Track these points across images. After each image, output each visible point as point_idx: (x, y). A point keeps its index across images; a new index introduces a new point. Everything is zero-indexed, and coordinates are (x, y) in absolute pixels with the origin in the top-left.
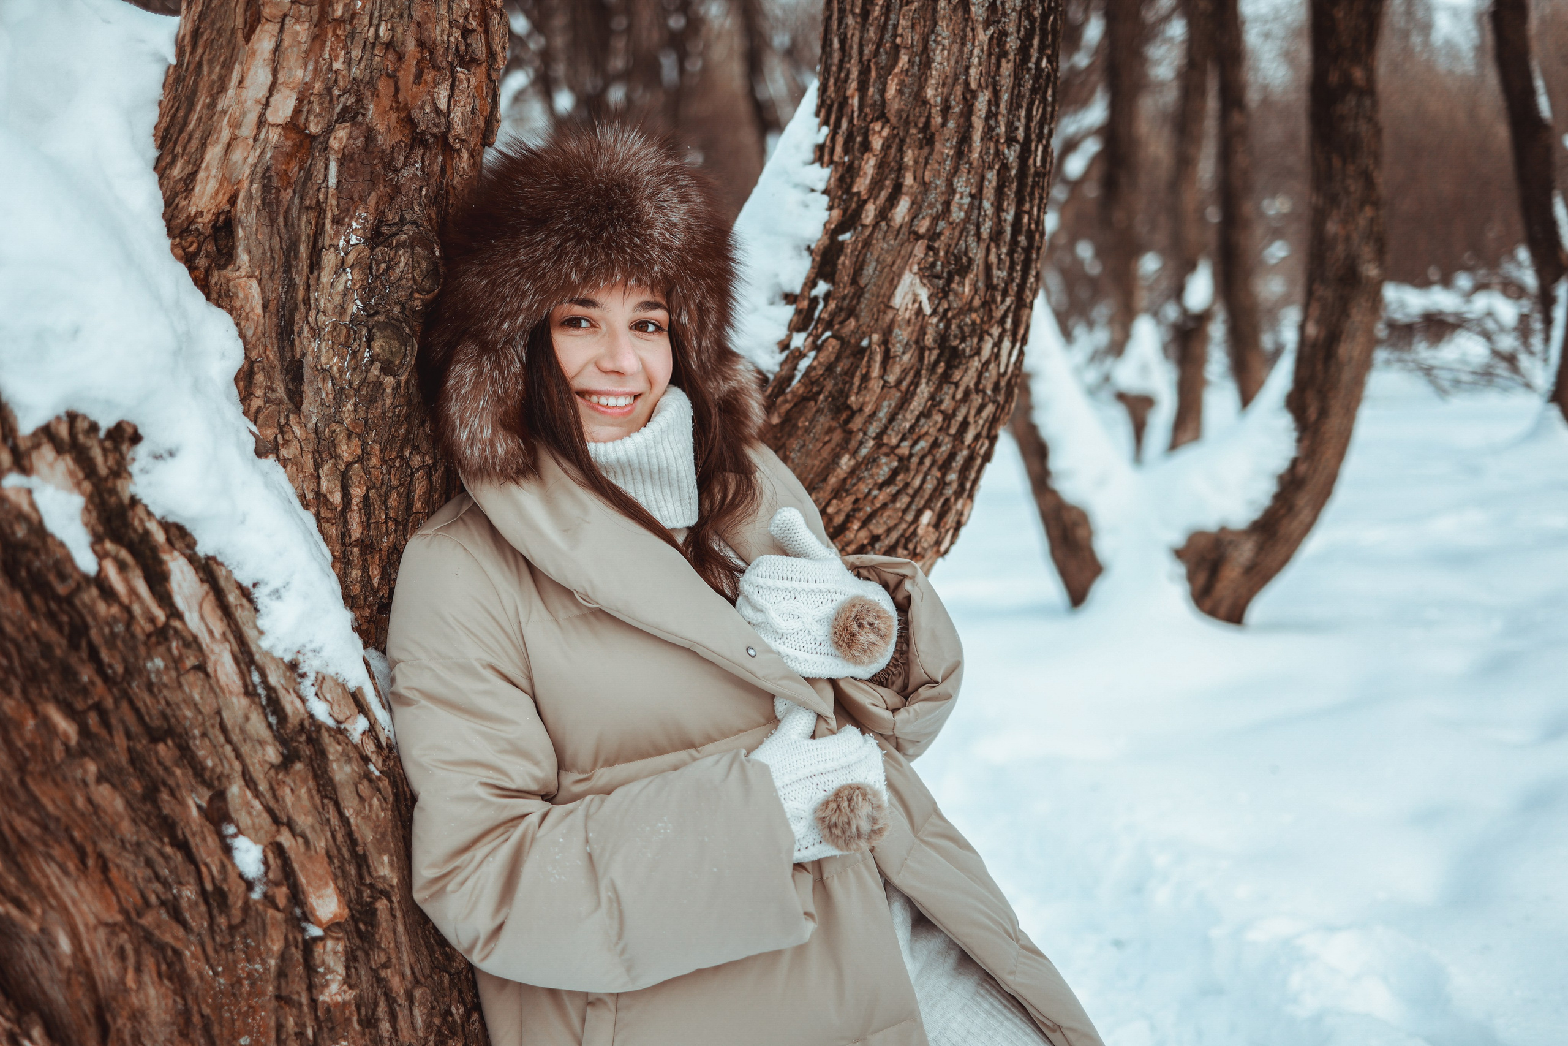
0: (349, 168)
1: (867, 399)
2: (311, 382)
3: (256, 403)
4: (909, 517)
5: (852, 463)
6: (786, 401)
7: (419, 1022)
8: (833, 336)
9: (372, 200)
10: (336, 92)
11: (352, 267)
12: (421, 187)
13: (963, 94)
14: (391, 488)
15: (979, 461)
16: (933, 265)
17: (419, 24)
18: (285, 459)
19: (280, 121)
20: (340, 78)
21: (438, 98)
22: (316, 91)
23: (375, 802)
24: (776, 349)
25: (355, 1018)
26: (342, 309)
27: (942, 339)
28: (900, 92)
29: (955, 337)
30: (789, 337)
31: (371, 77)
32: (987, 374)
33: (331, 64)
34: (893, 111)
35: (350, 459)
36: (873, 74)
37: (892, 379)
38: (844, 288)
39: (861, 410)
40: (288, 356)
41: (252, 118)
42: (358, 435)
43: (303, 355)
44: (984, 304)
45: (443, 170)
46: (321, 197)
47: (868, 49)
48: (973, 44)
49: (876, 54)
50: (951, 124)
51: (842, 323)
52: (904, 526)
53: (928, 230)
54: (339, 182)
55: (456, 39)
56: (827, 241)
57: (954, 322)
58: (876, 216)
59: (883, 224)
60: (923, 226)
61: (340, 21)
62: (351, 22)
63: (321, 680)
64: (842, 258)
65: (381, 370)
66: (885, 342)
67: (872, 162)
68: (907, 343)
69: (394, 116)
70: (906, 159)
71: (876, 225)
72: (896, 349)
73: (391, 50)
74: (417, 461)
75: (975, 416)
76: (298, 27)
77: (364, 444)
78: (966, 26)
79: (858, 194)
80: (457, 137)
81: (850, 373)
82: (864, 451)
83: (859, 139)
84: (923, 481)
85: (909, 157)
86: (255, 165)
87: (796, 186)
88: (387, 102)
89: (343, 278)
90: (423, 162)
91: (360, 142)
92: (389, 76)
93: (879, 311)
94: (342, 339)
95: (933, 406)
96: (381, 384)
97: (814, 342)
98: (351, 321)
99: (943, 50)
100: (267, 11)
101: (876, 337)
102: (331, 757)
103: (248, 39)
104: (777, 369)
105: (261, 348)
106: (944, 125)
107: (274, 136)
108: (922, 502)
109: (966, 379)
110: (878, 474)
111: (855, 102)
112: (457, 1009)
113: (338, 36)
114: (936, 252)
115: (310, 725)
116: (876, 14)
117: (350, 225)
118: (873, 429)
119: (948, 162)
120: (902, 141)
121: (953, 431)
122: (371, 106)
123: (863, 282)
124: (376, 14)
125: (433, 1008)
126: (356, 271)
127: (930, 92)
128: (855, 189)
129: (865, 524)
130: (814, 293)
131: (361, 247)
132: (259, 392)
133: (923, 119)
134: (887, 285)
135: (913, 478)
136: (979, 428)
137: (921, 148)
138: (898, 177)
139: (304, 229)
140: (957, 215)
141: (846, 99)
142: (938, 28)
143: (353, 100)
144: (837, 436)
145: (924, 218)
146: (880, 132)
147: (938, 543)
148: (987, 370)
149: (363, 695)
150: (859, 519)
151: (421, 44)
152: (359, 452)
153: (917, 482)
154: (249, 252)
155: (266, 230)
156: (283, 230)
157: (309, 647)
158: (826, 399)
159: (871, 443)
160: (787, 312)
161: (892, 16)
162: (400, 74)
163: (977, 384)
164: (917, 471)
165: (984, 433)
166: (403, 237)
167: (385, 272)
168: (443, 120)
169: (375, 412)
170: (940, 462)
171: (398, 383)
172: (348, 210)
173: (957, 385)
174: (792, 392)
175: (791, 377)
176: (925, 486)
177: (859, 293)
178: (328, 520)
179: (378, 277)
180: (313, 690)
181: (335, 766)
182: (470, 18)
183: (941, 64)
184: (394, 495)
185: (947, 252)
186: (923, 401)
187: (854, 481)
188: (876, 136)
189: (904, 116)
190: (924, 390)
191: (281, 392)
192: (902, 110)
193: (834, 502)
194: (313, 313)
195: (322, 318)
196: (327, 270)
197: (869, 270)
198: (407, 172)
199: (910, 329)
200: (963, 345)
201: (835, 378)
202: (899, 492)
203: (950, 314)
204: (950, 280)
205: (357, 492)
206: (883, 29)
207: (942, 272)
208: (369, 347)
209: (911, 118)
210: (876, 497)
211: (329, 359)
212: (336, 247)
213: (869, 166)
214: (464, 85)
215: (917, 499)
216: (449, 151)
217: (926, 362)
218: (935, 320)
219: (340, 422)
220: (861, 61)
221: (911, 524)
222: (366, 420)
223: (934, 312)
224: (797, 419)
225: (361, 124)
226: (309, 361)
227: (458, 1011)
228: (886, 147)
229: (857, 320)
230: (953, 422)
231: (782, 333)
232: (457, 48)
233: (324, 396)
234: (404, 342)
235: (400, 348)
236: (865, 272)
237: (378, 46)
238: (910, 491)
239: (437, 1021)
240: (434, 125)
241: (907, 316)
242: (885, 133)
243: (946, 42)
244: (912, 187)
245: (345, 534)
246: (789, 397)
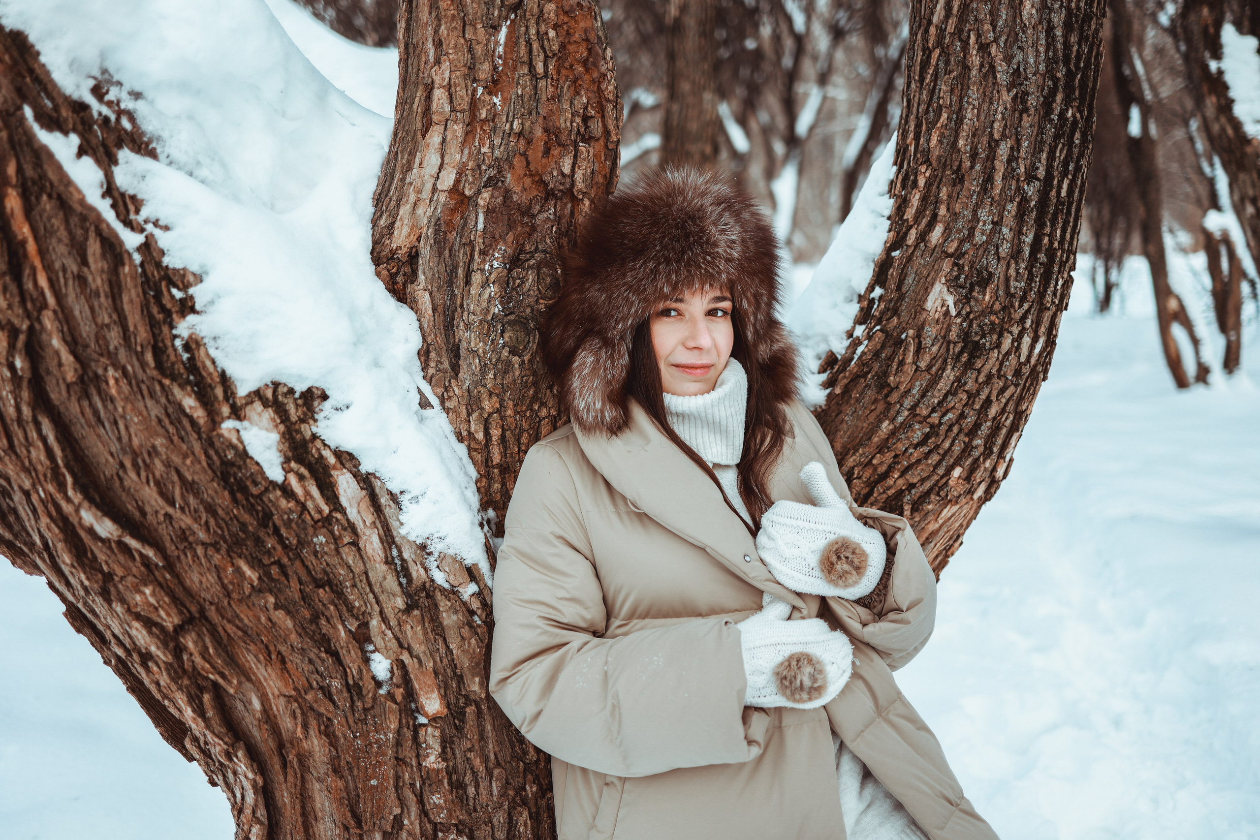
0: (492, 217)
1: (902, 379)
2: (465, 358)
3: (431, 371)
4: (941, 471)
5: (891, 427)
6: (845, 377)
7: (495, 791)
8: (881, 330)
9: (510, 237)
10: (484, 167)
11: (494, 283)
12: (552, 226)
13: (989, 143)
14: (522, 431)
15: (1004, 431)
16: (957, 278)
17: (545, 118)
18: (448, 409)
19: (445, 188)
20: (486, 158)
21: (563, 166)
22: (469, 168)
23: (473, 641)
24: (844, 336)
25: (446, 781)
26: (487, 310)
27: (965, 335)
28: (940, 142)
29: (976, 333)
30: (853, 328)
31: (508, 156)
32: (1007, 363)
33: (480, 149)
34: (934, 157)
35: (491, 410)
36: (924, 127)
37: (923, 364)
38: (891, 293)
39: (897, 387)
40: (452, 341)
41: (429, 186)
42: (498, 395)
43: (460, 341)
44: (1004, 308)
45: (572, 213)
46: (472, 237)
47: (923, 107)
48: (998, 103)
49: (927, 112)
50: (978, 167)
51: (888, 320)
52: (936, 478)
53: (956, 250)
54: (485, 227)
55: (578, 124)
56: (884, 257)
57: (975, 322)
58: (917, 239)
59: (922, 245)
60: (952, 248)
61: (485, 121)
62: (493, 121)
63: (442, 557)
64: (891, 270)
65: (510, 352)
66: (918, 336)
67: (917, 197)
68: (936, 338)
69: (528, 181)
70: (941, 195)
71: (916, 246)
72: (928, 342)
73: (521, 138)
74: (544, 412)
75: (998, 396)
76: (456, 127)
77: (502, 401)
78: (994, 89)
79: (907, 220)
80: (579, 191)
81: (890, 358)
82: (900, 419)
83: (912, 178)
84: (952, 444)
85: (944, 194)
86: (430, 217)
87: (873, 211)
88: (520, 171)
89: (488, 291)
90: (555, 208)
91: (500, 200)
92: (521, 154)
93: (916, 312)
94: (485, 331)
95: (959, 386)
96: (510, 361)
97: (868, 333)
98: (492, 319)
99: (973, 109)
100: (435, 118)
101: (911, 332)
102: (441, 609)
103: (424, 136)
104: (843, 352)
105: (433, 336)
106: (972, 167)
107: (443, 197)
108: (952, 460)
109: (987, 367)
110: (913, 437)
111: (912, 148)
112: (531, 787)
113: (484, 131)
114: (961, 268)
115: (430, 586)
116: (928, 80)
117: (493, 255)
118: (908, 403)
119: (975, 197)
120: (941, 180)
121: (977, 407)
122: (509, 175)
123: (904, 289)
124: (511, 114)
125: (507, 783)
126: (496, 285)
127: (961, 142)
128: (905, 217)
129: (903, 474)
130: (872, 295)
131: (500, 269)
132: (433, 364)
133: (957, 163)
134: (922, 292)
135: (943, 441)
136: (1002, 405)
137: (954, 185)
138: (935, 208)
139: (461, 257)
140: (979, 238)
141: (907, 146)
142: (970, 92)
143: (495, 172)
144: (881, 406)
145: (952, 241)
146: (924, 173)
147: (971, 492)
148: (1008, 359)
149: (478, 570)
150: (898, 470)
151: (546, 130)
152: (498, 406)
153: (947, 445)
154: (424, 274)
155: (436, 259)
156: (447, 259)
157: (436, 535)
158: (873, 377)
159: (906, 413)
160: (854, 309)
161: (939, 82)
162: (530, 153)
163: (999, 370)
164: (946, 436)
165: (1011, 407)
166: (532, 262)
167: (520, 285)
168: (568, 180)
169: (508, 380)
170: (966, 431)
171: (523, 361)
172: (491, 245)
173: (979, 371)
174: (850, 371)
175: (852, 359)
176: (953, 448)
177: (901, 297)
178: (476, 450)
179: (513, 289)
180: (435, 564)
181: (444, 614)
182: (589, 109)
183: (970, 120)
184: (526, 435)
185: (971, 267)
186: (949, 383)
187: (894, 441)
188: (922, 176)
189: (943, 161)
190: (950, 375)
191: (446, 365)
192: (942, 156)
193: (878, 455)
194: (465, 314)
195: (472, 317)
196: (475, 286)
197: (909, 280)
198: (541, 217)
199: (938, 327)
200: (984, 340)
201: (881, 362)
202: (930, 452)
203: (971, 316)
204: (971, 290)
205: (495, 433)
206: (932, 92)
207: (965, 283)
208: (502, 336)
209: (948, 162)
210: (911, 454)
211: (476, 344)
212: (483, 270)
213: (915, 199)
214: (585, 154)
215: (947, 458)
216: (575, 201)
217: (951, 353)
218: (959, 320)
219: (484, 386)
220: (917, 117)
221: (942, 477)
222: (502, 385)
223: (959, 314)
224: (852, 391)
225: (500, 188)
226: (464, 345)
227: (531, 790)
228: (929, 184)
229: (899, 319)
230: (977, 399)
231: (849, 325)
232: (578, 130)
233: (474, 368)
234: (528, 334)
235: (525, 338)
236: (906, 281)
237: (512, 135)
238: (941, 451)
239: (511, 793)
240: (561, 184)
241: (937, 316)
242: (927, 175)
243: (976, 103)
244: (945, 216)
245: (487, 460)
246: (847, 374)
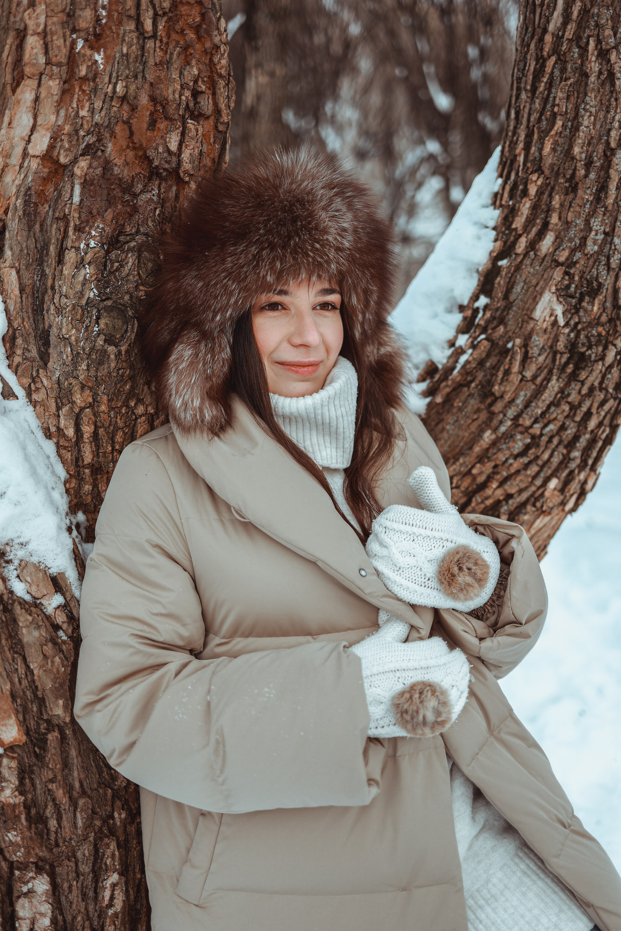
0: (90, 190)
1: (507, 389)
2: (56, 346)
3: (17, 359)
4: (538, 482)
5: (493, 437)
6: (447, 386)
7: (80, 823)
8: (486, 339)
9: (109, 215)
10: (82, 133)
11: (89, 264)
12: (156, 209)
13: (604, 151)
14: (117, 429)
15: (600, 444)
16: (568, 287)
17: (151, 84)
18: (36, 401)
19: (37, 153)
20: (85, 122)
21: (170, 142)
22: (65, 132)
23: (57, 659)
24: (446, 346)
25: (23, 817)
26: (82, 294)
27: (572, 346)
28: (554, 150)
29: (583, 344)
30: (456, 338)
31: (110, 123)
32: (609, 376)
33: (78, 112)
34: (547, 165)
35: (83, 405)
36: (536, 136)
37: (528, 374)
38: (498, 302)
39: (502, 397)
40: (41, 326)
41: (18, 151)
42: (91, 389)
43: (50, 326)
44: (610, 320)
45: (177, 197)
46: (67, 210)
47: (535, 116)
48: (616, 111)
49: (539, 120)
50: (592, 176)
51: (494, 329)
52: (533, 488)
53: (567, 259)
54: (81, 201)
55: (187, 98)
56: (490, 266)
57: (583, 332)
58: (526, 247)
59: (532, 253)
60: (562, 257)
61: (84, 79)
62: (94, 80)
63: (23, 565)
64: (498, 279)
65: (105, 341)
66: (525, 345)
67: (528, 205)
68: (543, 347)
69: (131, 154)
70: (553, 203)
71: (526, 255)
72: (534, 351)
73: (125, 103)
74: (140, 410)
75: (598, 409)
76: (51, 83)
77: (95, 396)
78: (611, 97)
79: (516, 229)
80: (186, 172)
81: (495, 368)
82: (503, 429)
83: (521, 187)
84: (551, 456)
85: (556, 201)
86: (20, 186)
87: (476, 223)
88: (124, 143)
89: (83, 272)
90: (159, 190)
91: (99, 171)
92: (124, 122)
93: (523, 321)
94: (79, 317)
95: (562, 398)
96: (106, 351)
97: (472, 342)
98: (87, 304)
99: (590, 116)
100: (27, 70)
101: (518, 341)
102: (21, 624)
103: (14, 91)
104: (445, 361)
105: (19, 320)
106: (586, 176)
107: (34, 164)
108: (550, 472)
109: (591, 379)
110: (514, 447)
111: (521, 159)
112: (120, 814)
113: (84, 91)
114: (571, 277)
115: (9, 598)
116: (541, 89)
117: (90, 233)
118: (511, 413)
119: (588, 206)
120: (553, 188)
121: (578, 418)
122: (110, 145)
123: (512, 297)
124: (114, 75)
125: (94, 812)
126: (92, 267)
127: (576, 150)
128: (514, 226)
129: (501, 484)
130: (477, 305)
131: (97, 249)
132: (19, 352)
133: (570, 172)
134: (530, 301)
135: (543, 452)
136: (601, 418)
137: (567, 194)
138: (547, 217)
139: (54, 233)
140: (591, 248)
141: (516, 156)
142: (588, 98)
143: (94, 139)
144: (483, 416)
145: (564, 249)
146: (536, 181)
147: (563, 503)
148: (610, 372)
149: (65, 579)
150: (497, 480)
151: (153, 99)
152: (90, 400)
153: (546, 456)
154: (11, 249)
155: (25, 233)
156: (38, 234)
157: (17, 541)
158: (477, 386)
159: (509, 423)
160: (457, 318)
161: (553, 90)
162: (134, 121)
163: (601, 383)
164: (546, 448)
165: (607, 422)
166: (133, 244)
167: (118, 269)
168: (174, 159)
169: (103, 372)
170: (566, 442)
171: (120, 352)
172: (88, 222)
173: (583, 383)
174: (452, 379)
175: (453, 368)
176: (552, 460)
177: (509, 306)
178: (65, 448)
179: (111, 273)
180: (15, 573)
181: (24, 631)
182: (200, 83)
183: (587, 127)
184: (120, 433)
185: (581, 278)
186: (553, 394)
187: (495, 451)
188: (533, 185)
189: (556, 169)
190: (554, 385)
191: (34, 353)
192: (554, 164)
193: (478, 465)
194: (57, 296)
195: (64, 300)
196: (68, 265)
197: (518, 288)
198: (144, 197)
199: (546, 337)
200: (590, 352)
201: (485, 371)
202: (530, 462)
203: (580, 327)
204: (581, 300)
205: (87, 430)
206: (546, 101)
207: (575, 293)
208: (97, 323)
209: (561, 170)
210: (511, 465)
211: (68, 331)
212: (78, 249)
213: (525, 208)
214: (193, 133)
215: (545, 469)
216: (180, 182)
217: (557, 363)
218: (567, 331)
219: (76, 378)
220: (528, 127)
221: (539, 488)
222: (96, 377)
223: (567, 324)
224: (454, 400)
225: (100, 157)
226: (54, 331)
227: (120, 816)
228: (540, 193)
229: (505, 328)
230: (578, 411)
231: (450, 334)
232: (187, 104)
233: (65, 357)
234: (126, 322)
235: (122, 326)
236: (514, 290)
237: (115, 99)
238: (540, 462)
239: (98, 823)
240: (166, 162)
241: (545, 326)
242: (539, 183)
243: (593, 110)
244: (556, 225)
245: (78, 460)
246: (450, 383)
